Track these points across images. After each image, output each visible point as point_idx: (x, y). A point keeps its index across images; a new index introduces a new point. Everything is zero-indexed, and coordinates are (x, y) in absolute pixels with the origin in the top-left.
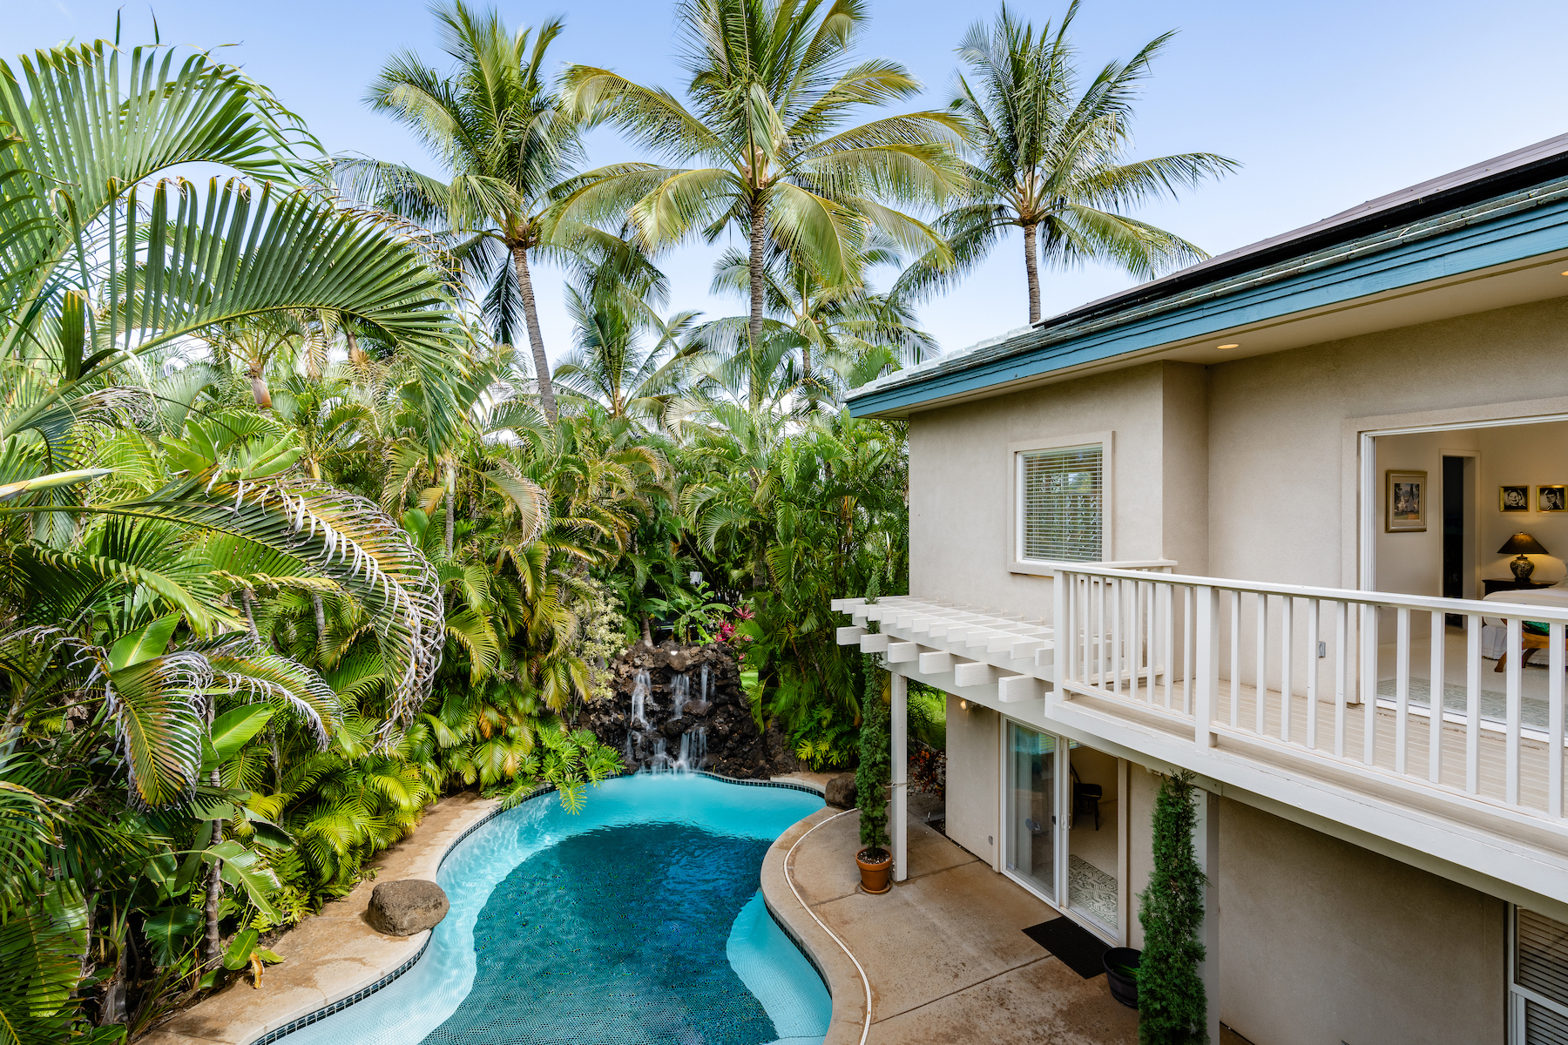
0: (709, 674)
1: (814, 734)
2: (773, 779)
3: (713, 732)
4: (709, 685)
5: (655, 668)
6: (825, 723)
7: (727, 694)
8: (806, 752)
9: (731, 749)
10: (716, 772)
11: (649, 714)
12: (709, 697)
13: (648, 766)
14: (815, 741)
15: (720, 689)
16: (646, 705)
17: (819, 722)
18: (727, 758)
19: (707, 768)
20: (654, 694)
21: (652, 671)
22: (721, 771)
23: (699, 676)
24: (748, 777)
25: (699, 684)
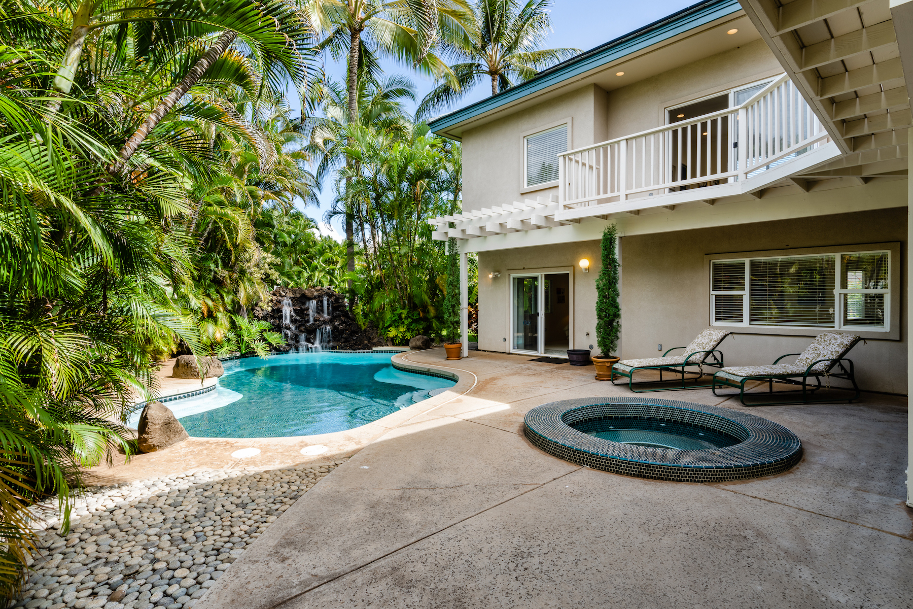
0: (328, 301)
1: (397, 322)
2: (374, 349)
3: (335, 328)
4: (328, 307)
5: (294, 298)
6: (403, 316)
7: (341, 311)
8: (392, 333)
9: (346, 338)
10: (339, 349)
11: (293, 321)
12: (328, 314)
13: (297, 349)
14: (397, 327)
15: (335, 309)
16: (291, 316)
17: (400, 315)
18: (344, 342)
19: (333, 348)
20: (295, 310)
21: (292, 299)
22: (342, 348)
23: (322, 302)
24: (359, 349)
25: (322, 306)
